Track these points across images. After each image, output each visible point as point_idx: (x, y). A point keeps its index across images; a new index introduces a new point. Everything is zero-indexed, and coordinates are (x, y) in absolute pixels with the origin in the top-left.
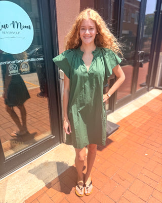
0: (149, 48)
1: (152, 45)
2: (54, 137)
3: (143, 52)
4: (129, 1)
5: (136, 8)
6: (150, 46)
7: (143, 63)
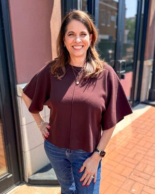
0: (132, 56)
1: (134, 52)
2: (11, 175)
3: (124, 61)
4: (106, 2)
5: (114, 10)
6: (132, 53)
7: (125, 74)
